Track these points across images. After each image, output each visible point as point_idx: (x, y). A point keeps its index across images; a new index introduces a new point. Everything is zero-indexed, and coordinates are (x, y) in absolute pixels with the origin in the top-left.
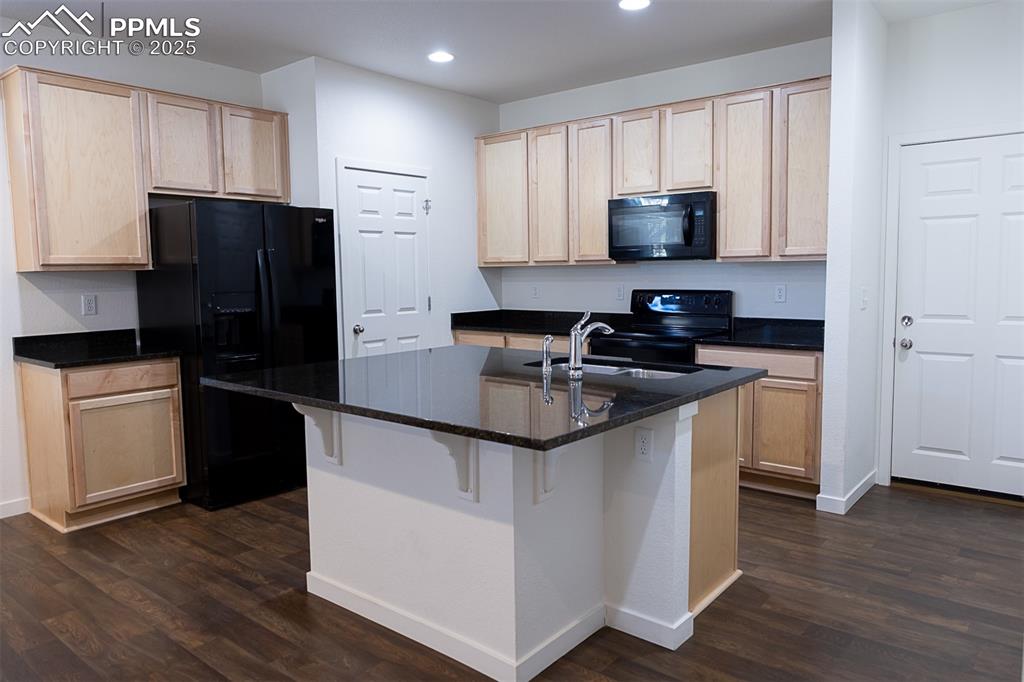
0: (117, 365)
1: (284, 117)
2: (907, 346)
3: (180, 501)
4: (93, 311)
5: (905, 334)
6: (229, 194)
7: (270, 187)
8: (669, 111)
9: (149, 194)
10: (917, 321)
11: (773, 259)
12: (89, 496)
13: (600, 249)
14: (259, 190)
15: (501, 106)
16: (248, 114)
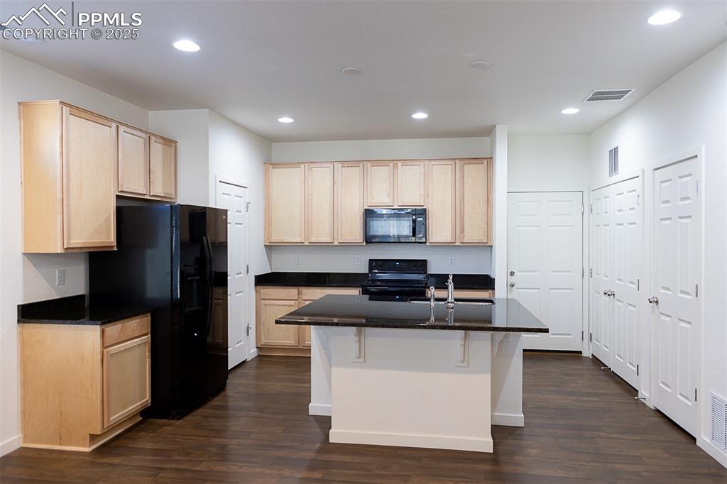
0: (126, 320)
1: (176, 142)
2: (512, 286)
3: (141, 418)
4: (62, 283)
5: (512, 280)
6: (153, 196)
7: (169, 192)
8: (400, 164)
9: (117, 196)
10: (516, 274)
11: (457, 244)
12: (111, 419)
13: (358, 236)
14: (165, 193)
15: (273, 144)
16: (162, 141)
